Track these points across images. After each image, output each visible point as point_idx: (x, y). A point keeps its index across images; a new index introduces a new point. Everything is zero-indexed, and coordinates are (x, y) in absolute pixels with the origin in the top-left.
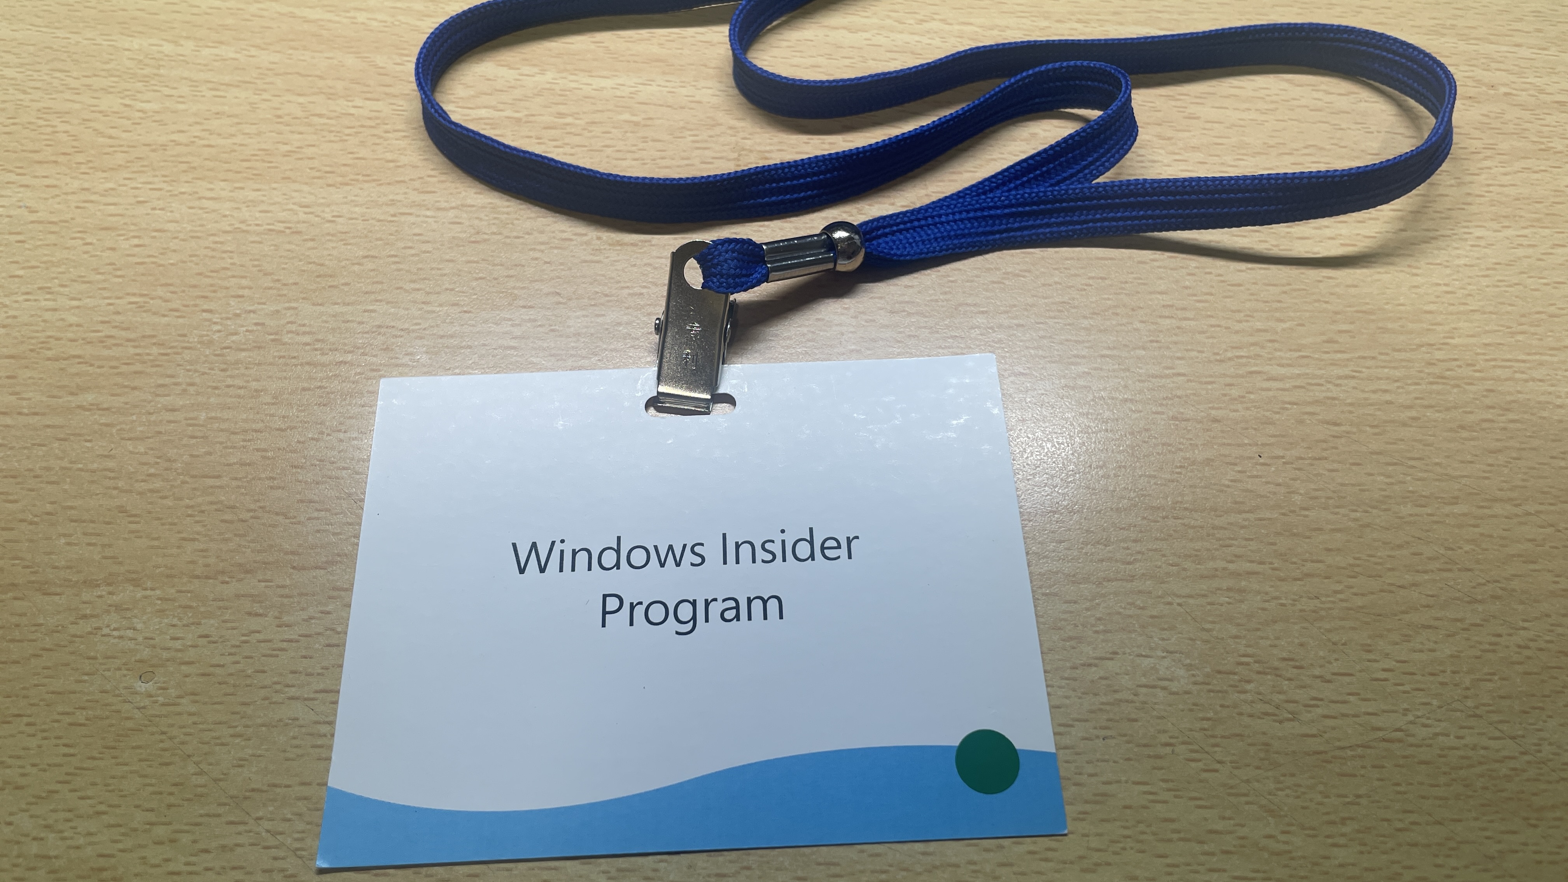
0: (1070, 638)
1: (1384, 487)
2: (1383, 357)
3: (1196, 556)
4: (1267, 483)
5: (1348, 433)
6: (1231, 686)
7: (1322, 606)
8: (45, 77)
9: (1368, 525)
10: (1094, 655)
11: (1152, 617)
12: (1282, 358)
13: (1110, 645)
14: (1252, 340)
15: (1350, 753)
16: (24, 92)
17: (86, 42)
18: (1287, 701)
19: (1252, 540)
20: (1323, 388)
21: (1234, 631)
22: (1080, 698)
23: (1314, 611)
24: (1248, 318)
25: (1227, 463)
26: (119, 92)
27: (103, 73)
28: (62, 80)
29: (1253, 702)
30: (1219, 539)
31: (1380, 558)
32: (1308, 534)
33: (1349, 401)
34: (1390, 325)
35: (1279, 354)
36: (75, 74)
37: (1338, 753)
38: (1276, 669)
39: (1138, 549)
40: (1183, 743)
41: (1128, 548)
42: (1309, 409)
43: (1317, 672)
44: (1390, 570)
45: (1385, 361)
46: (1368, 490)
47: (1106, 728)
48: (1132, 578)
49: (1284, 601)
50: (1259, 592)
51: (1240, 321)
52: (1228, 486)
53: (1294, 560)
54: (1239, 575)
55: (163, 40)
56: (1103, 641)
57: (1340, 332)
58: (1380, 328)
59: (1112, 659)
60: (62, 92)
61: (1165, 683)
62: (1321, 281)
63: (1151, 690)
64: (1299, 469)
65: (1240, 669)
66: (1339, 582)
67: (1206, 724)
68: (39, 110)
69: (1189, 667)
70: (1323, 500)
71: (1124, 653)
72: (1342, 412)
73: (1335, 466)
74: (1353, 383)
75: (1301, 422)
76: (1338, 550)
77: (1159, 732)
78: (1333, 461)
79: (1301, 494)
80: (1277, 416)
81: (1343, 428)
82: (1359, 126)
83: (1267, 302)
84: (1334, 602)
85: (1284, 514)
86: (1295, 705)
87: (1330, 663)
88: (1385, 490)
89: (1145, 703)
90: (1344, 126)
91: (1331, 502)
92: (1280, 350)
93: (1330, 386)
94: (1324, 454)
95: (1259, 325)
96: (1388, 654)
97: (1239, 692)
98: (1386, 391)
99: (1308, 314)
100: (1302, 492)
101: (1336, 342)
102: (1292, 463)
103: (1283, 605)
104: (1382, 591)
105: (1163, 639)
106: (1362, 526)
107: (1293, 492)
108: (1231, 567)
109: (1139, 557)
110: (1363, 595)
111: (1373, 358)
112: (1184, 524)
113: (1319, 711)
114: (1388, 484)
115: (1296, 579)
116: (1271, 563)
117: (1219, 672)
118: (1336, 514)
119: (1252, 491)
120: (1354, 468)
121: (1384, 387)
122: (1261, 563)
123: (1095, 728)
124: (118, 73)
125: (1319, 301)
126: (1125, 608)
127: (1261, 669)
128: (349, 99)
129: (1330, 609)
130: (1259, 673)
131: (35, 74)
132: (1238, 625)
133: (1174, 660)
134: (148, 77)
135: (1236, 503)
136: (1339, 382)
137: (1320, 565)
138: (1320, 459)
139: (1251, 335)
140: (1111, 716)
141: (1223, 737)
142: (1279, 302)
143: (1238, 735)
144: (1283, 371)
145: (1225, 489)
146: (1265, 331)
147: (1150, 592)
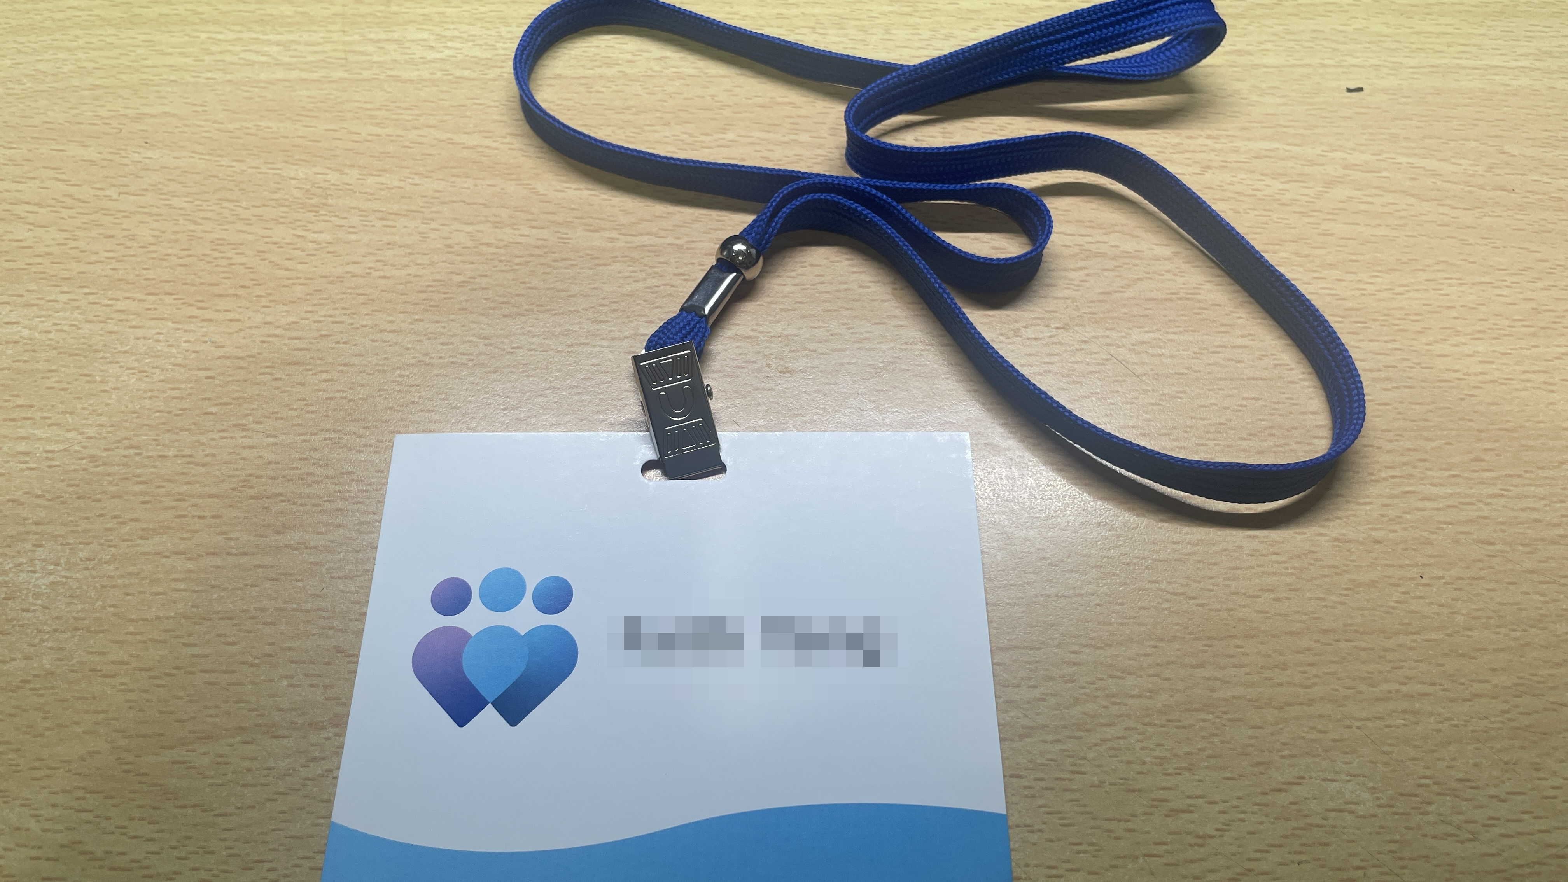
0: (1259, 764)
1: (1540, 606)
2: (1528, 475)
3: (1370, 678)
4: (1431, 603)
5: (1502, 552)
6: (1413, 808)
7: (1492, 726)
8: (214, 207)
9: (1528, 644)
10: (1283, 780)
11: (1334, 741)
12: (1434, 477)
13: (1297, 769)
14: (1404, 459)
15: (1528, 870)
16: (195, 223)
17: (250, 170)
18: (1467, 822)
19: (1421, 661)
20: (1475, 507)
21: (1412, 753)
22: (1273, 823)
23: (1486, 732)
24: (1398, 438)
25: (1391, 585)
26: (291, 223)
27: (273, 203)
28: (233, 210)
29: (1435, 823)
30: (1390, 661)
31: (1542, 676)
32: (1472, 654)
33: (1500, 520)
34: (1532, 443)
35: (1430, 473)
36: (244, 204)
37: (1519, 871)
38: (1455, 790)
39: (1314, 672)
40: (1374, 866)
41: (1304, 672)
42: (1464, 529)
43: (1493, 791)
44: (1553, 688)
45: (1530, 479)
46: (1525, 609)
47: (1300, 853)
48: (1311, 702)
49: (1456, 722)
50: (1431, 714)
51: (1391, 441)
52: (1394, 608)
53: (1463, 680)
54: (1412, 696)
55: (328, 168)
56: (1290, 766)
57: (1486, 450)
58: (1524, 446)
59: (1300, 784)
60: (234, 223)
61: (1353, 807)
62: (1463, 399)
63: (1338, 814)
64: (1460, 589)
65: (1420, 791)
66: (1506, 702)
67: (1393, 847)
68: (212, 242)
69: (1373, 790)
70: (1484, 620)
71: (1311, 778)
72: (1495, 531)
73: (1492, 585)
74: (1502, 501)
75: (1456, 542)
76: (1503, 669)
77: (1350, 855)
78: (1491, 581)
79: (1463, 615)
80: (1434, 537)
81: (1497, 547)
82: (1486, 241)
83: (1414, 421)
84: (1503, 722)
85: (1448, 635)
86: (1474, 825)
87: (1503, 782)
88: (1540, 609)
89: (1335, 827)
90: (1471, 241)
91: (1492, 621)
92: (1431, 470)
93: (1481, 505)
94: (1482, 574)
95: (1409, 444)
96: (1555, 772)
97: (1421, 814)
98: (1534, 509)
99: (1454, 433)
100: (1464, 612)
101: (1483, 461)
102: (1452, 584)
103: (1456, 726)
104: (1546, 709)
105: (1346, 763)
106: (1522, 645)
107: (1455, 613)
108: (1404, 689)
109: (1316, 680)
110: (1529, 714)
111: (1519, 476)
112: (1355, 647)
113: (1497, 830)
114: (1542, 602)
115: (1465, 700)
116: (1441, 685)
117: (1402, 795)
118: (1498, 633)
119: (1416, 612)
120: (1511, 587)
121: (1532, 505)
122: (1434, 684)
123: (1290, 853)
124: (287, 203)
125: (1463, 419)
126: (1307, 733)
127: (1440, 791)
128: (515, 227)
129: (1499, 729)
130: (1439, 794)
131: (204, 204)
132: (1415, 747)
133: (1358, 784)
134: (317, 206)
135: (1402, 624)
136: (1489, 500)
137: (1486, 685)
138: (1478, 579)
139: (1402, 455)
140: (1304, 841)
141: (1411, 859)
142: (1426, 420)
143: (1424, 857)
144: (1434, 490)
145: (1392, 611)
146: (1415, 450)
147: (1329, 716)
